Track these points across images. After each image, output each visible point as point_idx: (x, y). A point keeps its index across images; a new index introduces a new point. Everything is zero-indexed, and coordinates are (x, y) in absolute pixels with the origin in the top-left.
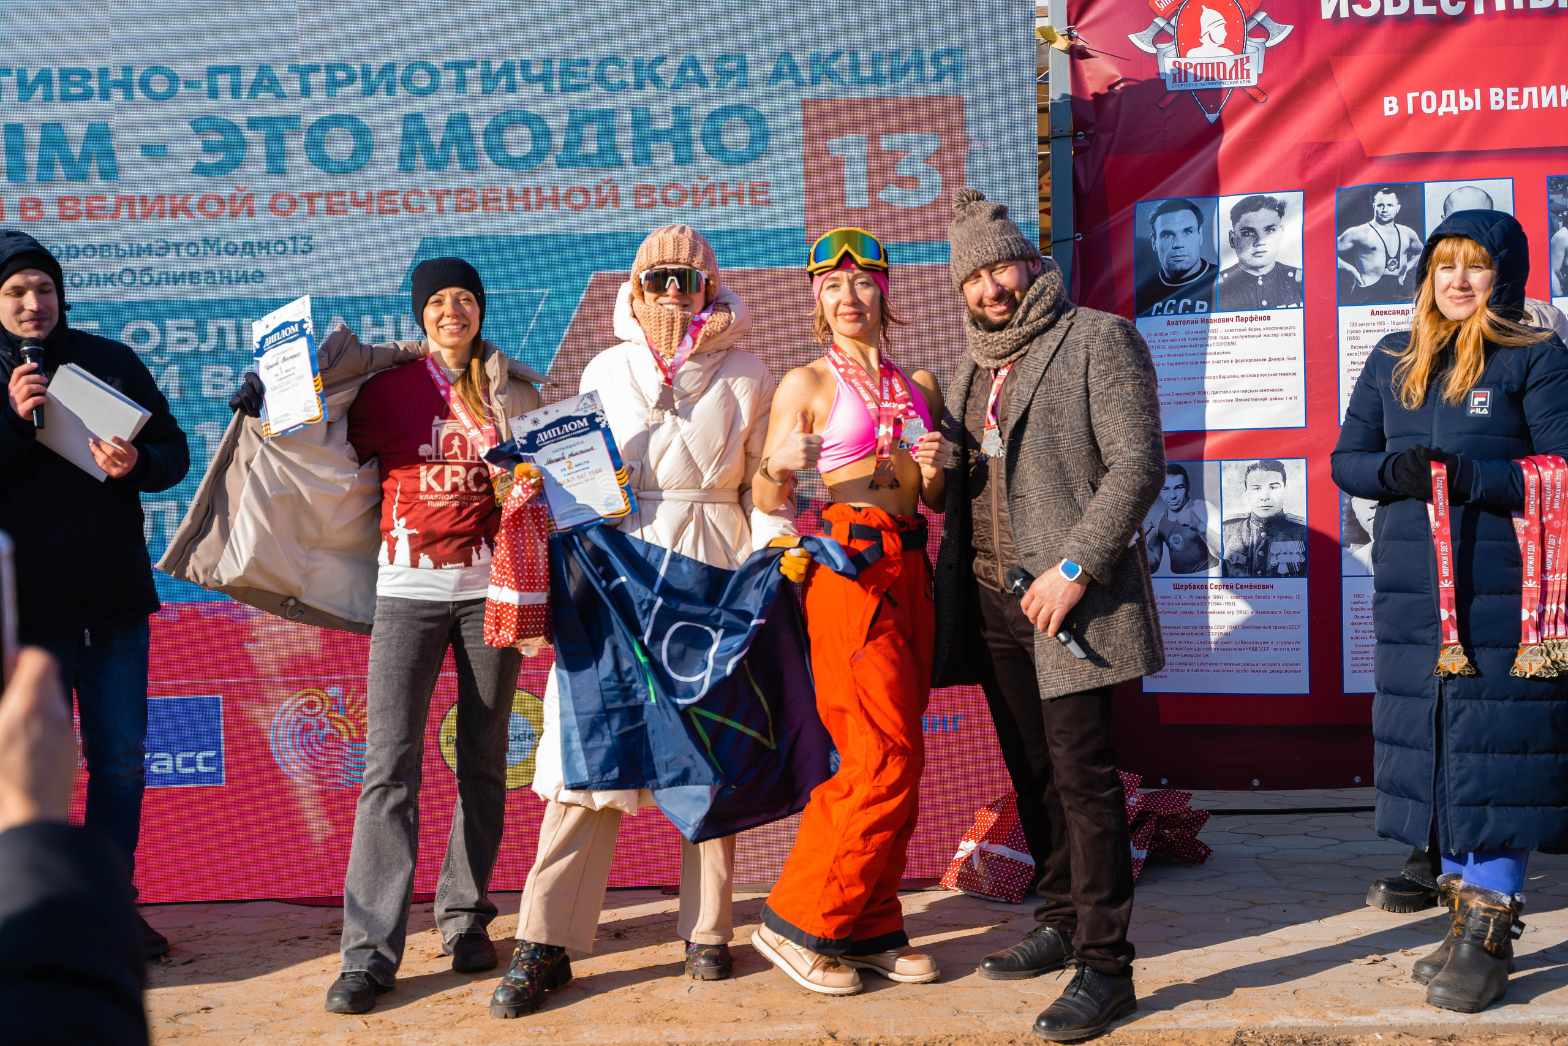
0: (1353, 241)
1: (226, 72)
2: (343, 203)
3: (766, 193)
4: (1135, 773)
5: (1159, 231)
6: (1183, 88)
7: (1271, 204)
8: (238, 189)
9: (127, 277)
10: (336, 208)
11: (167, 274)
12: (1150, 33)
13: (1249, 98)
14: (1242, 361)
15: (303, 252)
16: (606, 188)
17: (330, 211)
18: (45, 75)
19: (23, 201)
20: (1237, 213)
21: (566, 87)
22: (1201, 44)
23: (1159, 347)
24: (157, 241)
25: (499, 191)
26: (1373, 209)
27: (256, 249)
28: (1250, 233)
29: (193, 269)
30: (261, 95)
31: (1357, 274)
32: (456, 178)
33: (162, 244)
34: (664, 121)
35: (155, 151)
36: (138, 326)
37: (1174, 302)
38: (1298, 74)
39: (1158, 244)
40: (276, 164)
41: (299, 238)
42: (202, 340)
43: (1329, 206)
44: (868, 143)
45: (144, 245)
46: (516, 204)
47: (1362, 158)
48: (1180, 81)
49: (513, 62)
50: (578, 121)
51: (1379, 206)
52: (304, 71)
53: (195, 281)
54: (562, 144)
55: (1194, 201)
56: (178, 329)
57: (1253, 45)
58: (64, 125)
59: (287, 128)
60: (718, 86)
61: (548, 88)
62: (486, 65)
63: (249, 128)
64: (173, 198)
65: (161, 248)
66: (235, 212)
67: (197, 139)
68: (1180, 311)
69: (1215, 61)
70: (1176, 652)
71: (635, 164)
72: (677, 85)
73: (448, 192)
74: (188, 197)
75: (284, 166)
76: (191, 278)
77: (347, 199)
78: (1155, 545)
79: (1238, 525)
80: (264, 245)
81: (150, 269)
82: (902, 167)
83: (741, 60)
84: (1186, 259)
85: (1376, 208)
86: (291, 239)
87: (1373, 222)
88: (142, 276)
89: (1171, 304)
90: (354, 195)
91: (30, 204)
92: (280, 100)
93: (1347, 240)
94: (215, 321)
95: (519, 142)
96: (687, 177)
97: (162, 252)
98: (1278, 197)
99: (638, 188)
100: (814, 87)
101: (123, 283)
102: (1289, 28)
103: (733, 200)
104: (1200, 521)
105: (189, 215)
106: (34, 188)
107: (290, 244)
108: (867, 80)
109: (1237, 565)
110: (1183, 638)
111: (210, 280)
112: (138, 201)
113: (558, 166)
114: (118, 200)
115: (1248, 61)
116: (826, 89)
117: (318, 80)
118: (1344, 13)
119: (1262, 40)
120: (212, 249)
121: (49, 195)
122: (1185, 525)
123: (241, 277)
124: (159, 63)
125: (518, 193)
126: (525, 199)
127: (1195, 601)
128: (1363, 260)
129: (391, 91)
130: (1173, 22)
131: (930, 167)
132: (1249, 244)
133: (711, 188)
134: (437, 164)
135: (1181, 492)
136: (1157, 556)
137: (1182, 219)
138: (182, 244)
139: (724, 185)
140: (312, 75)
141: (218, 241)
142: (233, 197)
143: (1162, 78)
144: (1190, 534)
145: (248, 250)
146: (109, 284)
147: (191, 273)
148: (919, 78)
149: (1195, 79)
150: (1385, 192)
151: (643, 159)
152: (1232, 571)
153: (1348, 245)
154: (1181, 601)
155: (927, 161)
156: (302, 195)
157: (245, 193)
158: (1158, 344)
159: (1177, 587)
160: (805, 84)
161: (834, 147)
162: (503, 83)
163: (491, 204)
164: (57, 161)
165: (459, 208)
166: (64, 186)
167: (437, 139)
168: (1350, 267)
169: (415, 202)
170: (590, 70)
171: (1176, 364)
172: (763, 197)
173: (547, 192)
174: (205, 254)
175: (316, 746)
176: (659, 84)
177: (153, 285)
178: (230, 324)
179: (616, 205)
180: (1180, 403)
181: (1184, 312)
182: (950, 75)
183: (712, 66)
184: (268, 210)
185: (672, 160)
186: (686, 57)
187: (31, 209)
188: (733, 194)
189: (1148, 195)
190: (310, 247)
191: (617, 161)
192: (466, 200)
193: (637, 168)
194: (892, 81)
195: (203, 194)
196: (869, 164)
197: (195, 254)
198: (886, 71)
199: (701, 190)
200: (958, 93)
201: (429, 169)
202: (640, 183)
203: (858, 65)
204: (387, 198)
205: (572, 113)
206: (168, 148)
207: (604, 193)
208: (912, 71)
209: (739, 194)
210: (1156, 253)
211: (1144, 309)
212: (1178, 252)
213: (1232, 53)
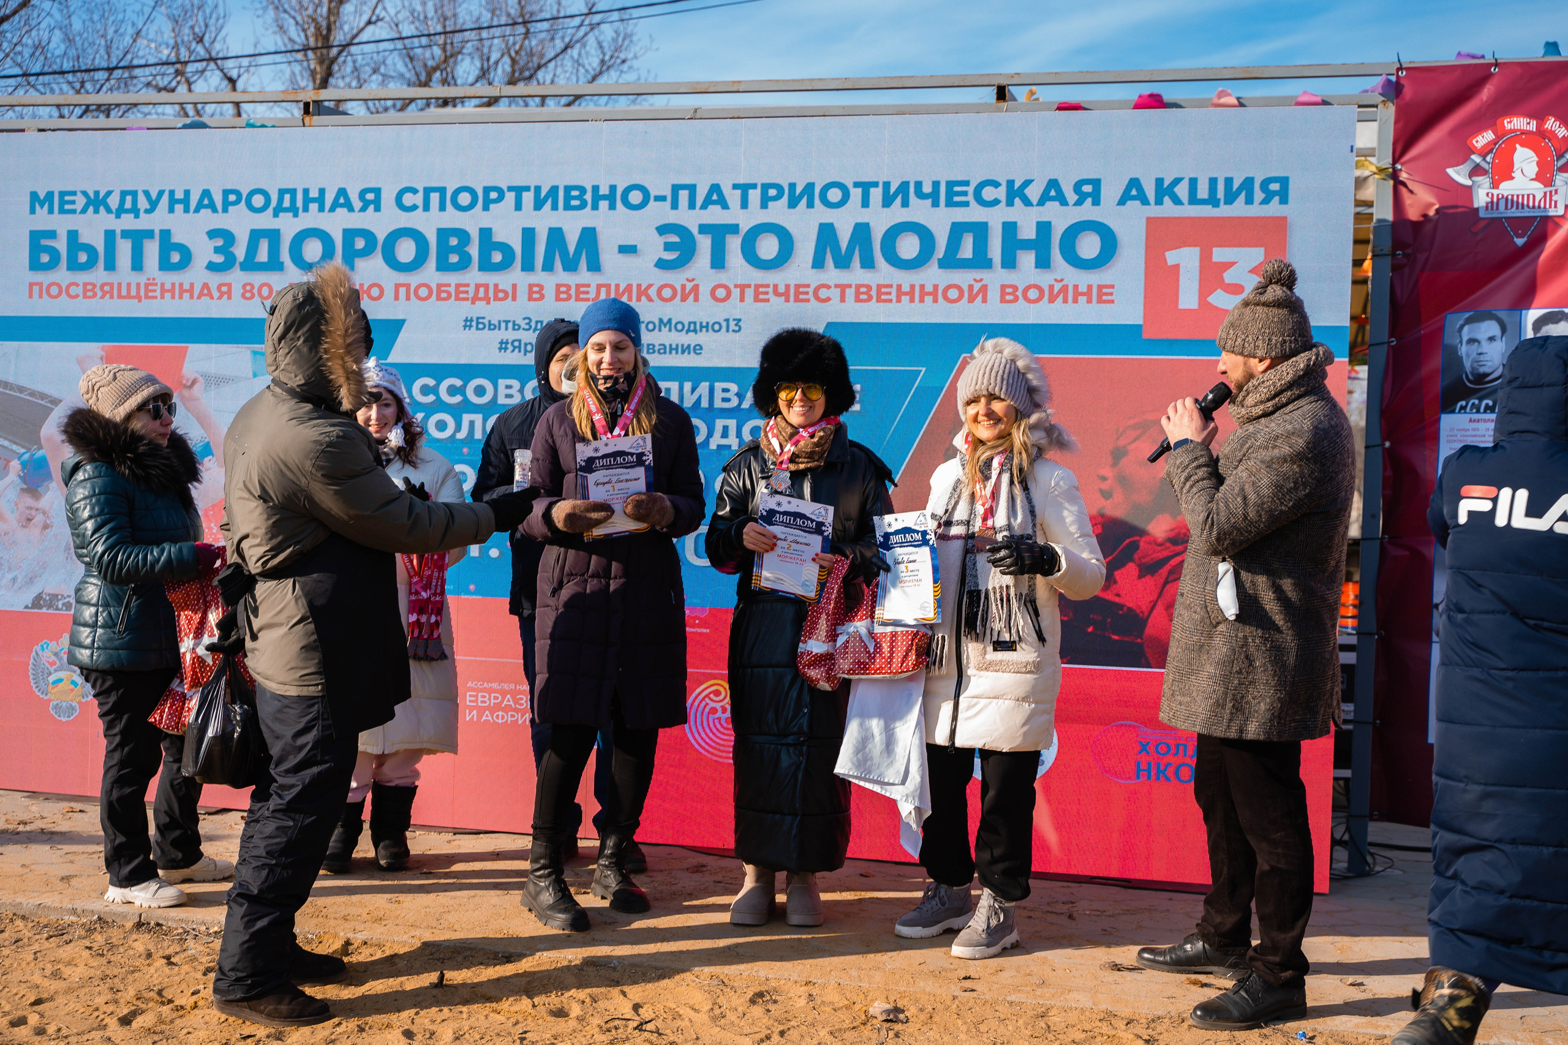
1: (686, 189)
2: (767, 293)
3: (1111, 294)
5: (1465, 339)
6: (1495, 215)
8: (688, 280)
10: (761, 296)
12: (1466, 168)
13: (1556, 225)
15: (733, 330)
16: (977, 287)
17: (757, 299)
18: (554, 190)
19: (531, 286)
20: (1538, 327)
21: (950, 203)
22: (1512, 178)
25: (891, 286)
27: (698, 327)
30: (711, 207)
32: (857, 275)
34: (1028, 232)
35: (628, 250)
37: (1477, 402)
39: (1463, 350)
40: (718, 261)
41: (731, 319)
44: (1201, 254)
46: (903, 298)
48: (1492, 209)
49: (908, 183)
50: (957, 230)
52: (744, 189)
53: (651, 351)
54: (943, 249)
57: (1561, 181)
58: (564, 229)
59: (728, 233)
60: (1075, 205)
61: (935, 204)
62: (887, 185)
63: (700, 233)
64: (639, 286)
66: (684, 299)
67: (660, 241)
68: (1482, 410)
69: (1526, 193)
71: (1002, 267)
72: (1041, 202)
73: (850, 286)
74: (650, 286)
75: (724, 263)
77: (770, 290)
80: (704, 324)
82: (1229, 277)
83: (1096, 183)
84: (1489, 364)
86: (725, 320)
89: (1473, 404)
90: (776, 286)
91: (536, 289)
92: (725, 211)
95: (908, 246)
96: (1045, 279)
99: (1003, 287)
100: (1158, 207)
103: (1082, 299)
105: (650, 300)
106: (539, 277)
107: (724, 324)
108: (1203, 202)
111: (662, 351)
112: (613, 288)
113: (940, 267)
114: (599, 287)
115: (1557, 194)
116: (1168, 209)
117: (754, 196)
121: (549, 281)
123: (686, 349)
124: (638, 181)
125: (906, 288)
126: (911, 294)
129: (810, 205)
130: (1488, 158)
133: (1064, 289)
134: (842, 263)
139: (1076, 287)
140: (751, 192)
141: (670, 321)
142: (683, 287)
143: (1476, 206)
145: (692, 328)
148: (1249, 201)
149: (1506, 208)
151: (1009, 262)
155: (1252, 270)
156: (736, 286)
157: (693, 283)
158: (1459, 438)
160: (1149, 204)
161: (1172, 257)
162: (899, 200)
163: (883, 297)
164: (557, 256)
165: (858, 300)
166: (561, 276)
167: (844, 244)
169: (823, 294)
170: (970, 189)
172: (1110, 298)
173: (929, 288)
174: (660, 330)
175: (718, 726)
176: (1027, 202)
178: (674, 386)
179: (984, 301)
181: (1485, 412)
182: (1277, 198)
183: (1071, 188)
184: (709, 297)
185: (1033, 264)
186: (1050, 181)
187: (536, 292)
188: (1083, 294)
189: (1458, 306)
190: (740, 328)
191: (987, 264)
192: (863, 293)
193: (1003, 270)
194: (1226, 203)
195: (662, 283)
196: (1201, 272)
197: (653, 330)
198: (1221, 194)
199: (1056, 290)
200: (1283, 215)
201: (836, 267)
202: (1006, 283)
203: (1196, 189)
204: (801, 290)
205: (953, 224)
206: (639, 247)
207: (975, 290)
208: (1243, 195)
209: (1088, 294)
210: (1461, 358)
211: (1448, 406)
212: (1482, 358)
213: (1541, 186)
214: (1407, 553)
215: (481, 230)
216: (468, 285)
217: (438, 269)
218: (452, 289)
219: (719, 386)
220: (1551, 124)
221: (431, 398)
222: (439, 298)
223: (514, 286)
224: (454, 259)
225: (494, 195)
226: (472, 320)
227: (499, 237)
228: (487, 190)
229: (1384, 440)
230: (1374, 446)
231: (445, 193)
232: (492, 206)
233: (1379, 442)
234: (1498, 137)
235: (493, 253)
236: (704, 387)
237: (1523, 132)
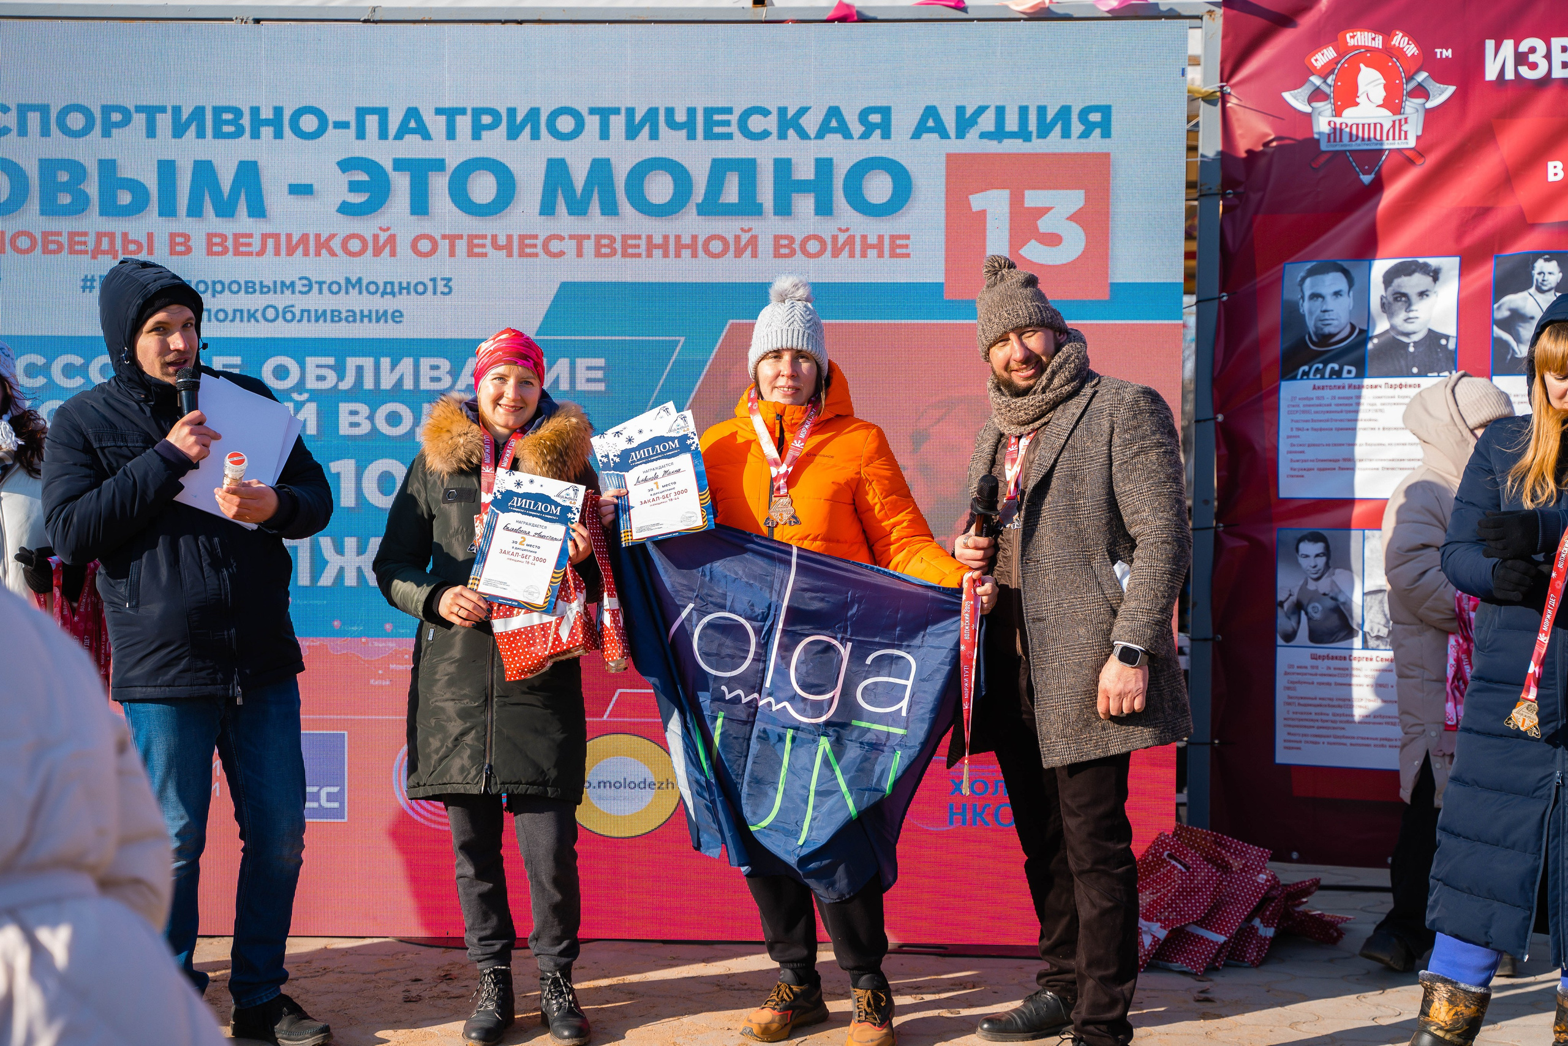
0: (1511, 310)
1: (374, 114)
2: (483, 246)
3: (907, 246)
4: (1265, 848)
5: (1307, 293)
6: (1338, 148)
7: (1425, 269)
8: (381, 229)
9: (270, 314)
10: (476, 250)
11: (309, 311)
12: (1305, 91)
13: (1407, 160)
14: (1389, 429)
15: (442, 293)
16: (745, 238)
17: (471, 254)
18: (199, 112)
19: (172, 236)
20: (1389, 278)
21: (709, 135)
22: (1357, 104)
23: (1304, 412)
24: (300, 279)
25: (639, 237)
26: (1532, 277)
27: (396, 289)
28: (1402, 297)
29: (334, 308)
30: (408, 137)
31: (1513, 344)
32: (596, 223)
33: (305, 282)
34: (805, 171)
35: (301, 190)
36: (278, 363)
37: (1321, 366)
38: (1458, 137)
39: (1306, 306)
40: (420, 206)
41: (439, 279)
42: (341, 377)
43: (1486, 273)
44: (1011, 198)
45: (288, 283)
46: (655, 251)
47: (1523, 224)
48: (1335, 141)
49: (657, 109)
50: (719, 169)
51: (1539, 274)
52: (451, 114)
53: (336, 319)
54: (703, 191)
55: (1345, 264)
56: (318, 366)
57: (1412, 106)
58: (215, 163)
59: (432, 170)
60: (861, 138)
61: (692, 136)
62: (631, 112)
63: (395, 169)
64: (318, 236)
65: (304, 285)
66: (377, 252)
67: (344, 179)
68: (1327, 375)
69: (1372, 121)
70: (1311, 724)
71: (775, 214)
72: (820, 135)
73: (588, 237)
74: (332, 237)
75: (427, 208)
76: (332, 316)
77: (488, 242)
78: (1293, 613)
79: (1380, 596)
80: (404, 285)
81: (293, 306)
82: (1045, 225)
83: (885, 112)
84: (1335, 323)
85: (1536, 276)
86: (431, 280)
87: (1533, 290)
88: (284, 313)
89: (1317, 369)
90: (494, 238)
92: (427, 142)
93: (1504, 308)
94: (353, 359)
95: (660, 188)
96: (827, 228)
97: (305, 289)
98: (1433, 262)
99: (777, 238)
100: (959, 140)
101: (266, 320)
102: (1451, 89)
103: (872, 253)
104: (1340, 591)
105: (333, 254)
106: (183, 224)
107: (430, 285)
108: (1013, 135)
109: (1378, 638)
110: (1319, 710)
111: (351, 319)
112: (283, 239)
113: (699, 214)
114: (265, 237)
115: (1406, 122)
116: (972, 144)
117: (464, 124)
118: (1510, 75)
119: (1421, 101)
120: (354, 288)
121: (198, 230)
122: (1324, 594)
123: (381, 317)
124: (311, 103)
125: (658, 240)
126: (664, 247)
127: (1332, 672)
128: (1521, 329)
129: (535, 136)
130: (1330, 80)
131: (1074, 224)
132: (1401, 309)
133: (851, 240)
134: (578, 208)
135: (1322, 561)
136: (1293, 623)
137: (1333, 281)
138: (324, 282)
139: (864, 237)
140: (459, 118)
141: (359, 280)
142: (376, 237)
143: (1316, 136)
144: (1330, 603)
145: (389, 290)
146: (252, 320)
147: (333, 311)
148: (1066, 134)
149: (1351, 140)
150: (1546, 260)
151: (783, 208)
152: (1372, 643)
153: (1505, 313)
154: (1319, 671)
155: (1070, 218)
156: (444, 237)
157: (387, 234)
158: (1302, 408)
159: (1314, 657)
160: (949, 138)
161: (977, 202)
162: (646, 130)
163: (630, 251)
164: (207, 198)
165: (598, 254)
166: (212, 223)
167: (579, 186)
168: (1506, 336)
169: (555, 245)
170: (734, 118)
171: (1321, 429)
172: (904, 251)
173: (686, 240)
174: (347, 292)
176: (803, 135)
177: (295, 321)
178: (368, 363)
179: (754, 255)
180: (1324, 469)
181: (1330, 377)
182: (1097, 132)
183: (856, 117)
184: (410, 251)
185: (812, 212)
186: (830, 108)
187: (180, 244)
188: (873, 246)
189: (1297, 256)
190: (450, 288)
191: (757, 210)
192: (605, 246)
193: (777, 218)
194: (1039, 137)
195: (348, 233)
196: (1011, 219)
197: (337, 293)
198: (1032, 126)
199: (841, 241)
200: (1105, 151)
201: (570, 214)
202: (778, 233)
203: (1004, 119)
204: (527, 242)
205: (715, 161)
206: (315, 187)
207: (743, 242)
208: (1058, 128)
209: (879, 246)
210: (1304, 316)
211: (1289, 372)
212: (1327, 316)
213: (1390, 114)
214: (1246, 543)
215: (101, 162)
216: (85, 234)
217: (43, 212)
218: (64, 239)
219: (425, 363)
220: (1399, 40)
221: (40, 381)
222: (46, 251)
223: (150, 236)
224: (65, 199)
225: (116, 117)
226: (93, 280)
227: (126, 172)
228: (107, 110)
229: (1216, 412)
230: (1205, 420)
231: (49, 113)
232: (114, 131)
233: (1211, 415)
234: (1340, 55)
235: (119, 193)
236: (407, 364)
237: (1369, 49)
